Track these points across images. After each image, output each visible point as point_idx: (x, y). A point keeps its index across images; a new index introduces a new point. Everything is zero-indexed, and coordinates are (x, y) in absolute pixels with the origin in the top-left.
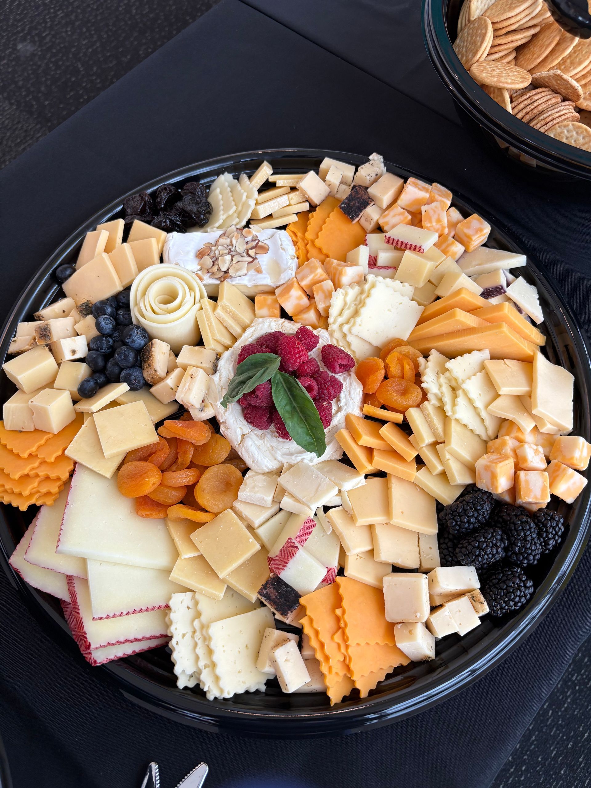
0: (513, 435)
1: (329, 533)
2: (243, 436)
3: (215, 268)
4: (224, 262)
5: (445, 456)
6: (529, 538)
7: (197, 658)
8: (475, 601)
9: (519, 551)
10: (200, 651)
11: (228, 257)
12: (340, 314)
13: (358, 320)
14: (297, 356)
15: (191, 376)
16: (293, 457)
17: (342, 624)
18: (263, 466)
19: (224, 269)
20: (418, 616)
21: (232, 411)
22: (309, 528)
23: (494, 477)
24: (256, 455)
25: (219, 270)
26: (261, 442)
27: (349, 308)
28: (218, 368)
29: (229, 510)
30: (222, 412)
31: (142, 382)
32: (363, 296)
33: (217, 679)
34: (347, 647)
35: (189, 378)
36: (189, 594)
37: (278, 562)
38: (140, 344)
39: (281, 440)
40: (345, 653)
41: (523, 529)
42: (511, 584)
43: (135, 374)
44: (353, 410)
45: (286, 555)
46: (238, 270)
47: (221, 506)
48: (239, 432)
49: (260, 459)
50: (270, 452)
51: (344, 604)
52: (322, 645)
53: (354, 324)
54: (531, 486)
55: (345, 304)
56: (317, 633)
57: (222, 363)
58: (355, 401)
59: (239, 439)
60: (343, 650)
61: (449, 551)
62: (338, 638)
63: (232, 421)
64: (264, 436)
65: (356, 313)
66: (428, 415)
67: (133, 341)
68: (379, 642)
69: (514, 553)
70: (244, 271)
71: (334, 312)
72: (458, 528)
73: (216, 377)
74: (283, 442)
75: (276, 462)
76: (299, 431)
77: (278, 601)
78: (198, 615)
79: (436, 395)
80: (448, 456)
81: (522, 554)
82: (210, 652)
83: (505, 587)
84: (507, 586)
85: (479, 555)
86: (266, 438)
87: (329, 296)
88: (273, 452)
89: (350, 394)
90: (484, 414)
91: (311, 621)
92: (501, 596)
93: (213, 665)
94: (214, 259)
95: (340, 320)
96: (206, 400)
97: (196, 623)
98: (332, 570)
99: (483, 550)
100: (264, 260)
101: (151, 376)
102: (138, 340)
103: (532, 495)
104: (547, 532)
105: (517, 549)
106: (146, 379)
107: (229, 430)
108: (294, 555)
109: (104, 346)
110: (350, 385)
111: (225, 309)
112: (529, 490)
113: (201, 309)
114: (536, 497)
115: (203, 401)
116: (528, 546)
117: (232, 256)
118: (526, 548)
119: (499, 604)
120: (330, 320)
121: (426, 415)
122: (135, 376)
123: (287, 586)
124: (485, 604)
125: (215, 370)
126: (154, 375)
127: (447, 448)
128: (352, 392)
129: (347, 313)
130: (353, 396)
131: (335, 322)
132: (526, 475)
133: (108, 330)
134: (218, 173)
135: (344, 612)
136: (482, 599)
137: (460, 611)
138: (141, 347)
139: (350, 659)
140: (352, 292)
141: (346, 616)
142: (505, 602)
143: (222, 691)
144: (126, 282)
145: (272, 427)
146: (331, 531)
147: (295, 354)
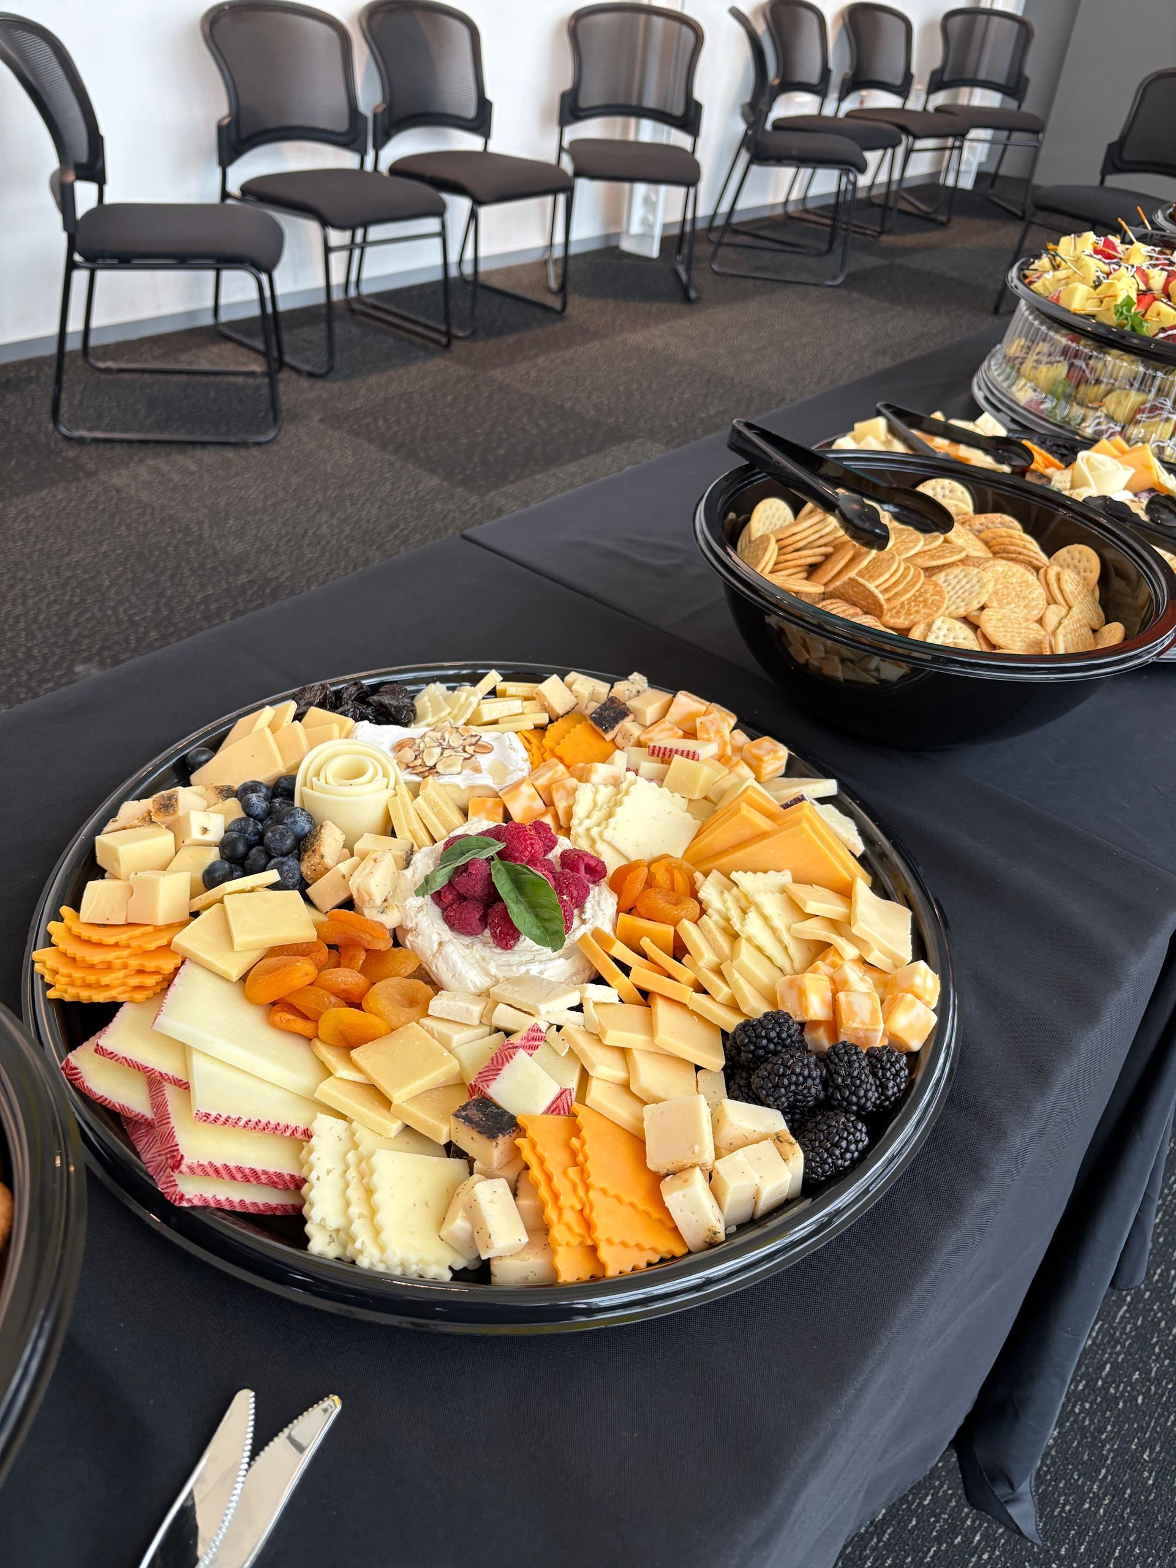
0: (828, 961)
1: (563, 1054)
2: (440, 944)
3: (419, 762)
4: (431, 755)
5: (732, 975)
6: (857, 1065)
7: (348, 1204)
8: (781, 1142)
9: (843, 1082)
10: (354, 1193)
11: (438, 750)
12: (588, 816)
13: (612, 821)
14: (528, 842)
15: (375, 861)
16: (514, 968)
17: (580, 1158)
18: (468, 982)
19: (430, 763)
20: (696, 1152)
21: (428, 913)
22: (534, 1039)
23: (802, 993)
24: (459, 966)
25: (423, 764)
26: (468, 951)
27: (600, 810)
28: (412, 862)
29: (414, 1023)
30: (413, 914)
31: (297, 876)
32: (619, 797)
33: (377, 1232)
34: (587, 1188)
35: (372, 862)
36: (341, 1124)
37: (486, 1074)
38: (303, 829)
39: (499, 950)
40: (585, 1199)
41: (846, 1052)
42: (834, 1123)
43: (290, 863)
44: (603, 924)
45: (500, 1061)
46: (449, 766)
47: (402, 1019)
48: (435, 938)
49: (464, 971)
50: (480, 966)
51: (585, 1133)
52: (549, 1178)
53: (607, 827)
54: (856, 1009)
55: (595, 805)
56: (541, 1161)
57: (417, 857)
58: (605, 912)
59: (435, 946)
60: (581, 1191)
61: (742, 1092)
62: (573, 1173)
63: (426, 924)
64: (472, 946)
65: (610, 815)
66: (709, 931)
67: (295, 822)
68: (636, 1201)
69: (838, 1088)
70: (458, 769)
71: (580, 811)
72: (752, 1047)
73: (408, 873)
74: (500, 954)
75: (487, 979)
76: (527, 920)
77: (482, 1123)
78: (356, 1146)
79: (719, 913)
80: (737, 975)
81: (847, 1085)
82: (369, 1192)
83: (825, 1127)
84: (829, 1126)
85: (783, 1075)
86: (475, 946)
87: (572, 792)
88: (484, 964)
89: (599, 904)
90: (787, 939)
91: (534, 1146)
92: (820, 1142)
93: (373, 1211)
94: (417, 753)
95: (588, 823)
96: (390, 901)
97: (351, 1157)
98: (567, 1092)
99: (789, 1068)
100: (484, 760)
101: (313, 868)
102: (303, 825)
103: (858, 1020)
104: (883, 1068)
105: (840, 1080)
106: (304, 874)
107: (420, 937)
108: (511, 1058)
109: (250, 829)
110: (600, 894)
111: (428, 801)
112: (853, 1014)
113: (396, 795)
114: (863, 1022)
115: (385, 900)
116: (855, 1074)
117: (443, 749)
118: (852, 1077)
119: (818, 1154)
120: (574, 822)
121: (706, 933)
122: (290, 867)
123: (498, 1107)
124: (797, 1146)
125: (407, 863)
126: (319, 864)
127: (734, 964)
128: (602, 902)
129: (597, 815)
130: (603, 907)
131: (580, 824)
132: (847, 996)
133: (259, 809)
134: (428, 681)
135: (583, 1144)
136: (792, 1139)
137: (760, 1159)
138: (303, 833)
139: (592, 1209)
140: (605, 793)
141: (586, 1147)
142: (827, 1150)
143: (382, 1249)
144: (291, 763)
145: (487, 932)
146: (567, 1050)
147: (525, 841)
